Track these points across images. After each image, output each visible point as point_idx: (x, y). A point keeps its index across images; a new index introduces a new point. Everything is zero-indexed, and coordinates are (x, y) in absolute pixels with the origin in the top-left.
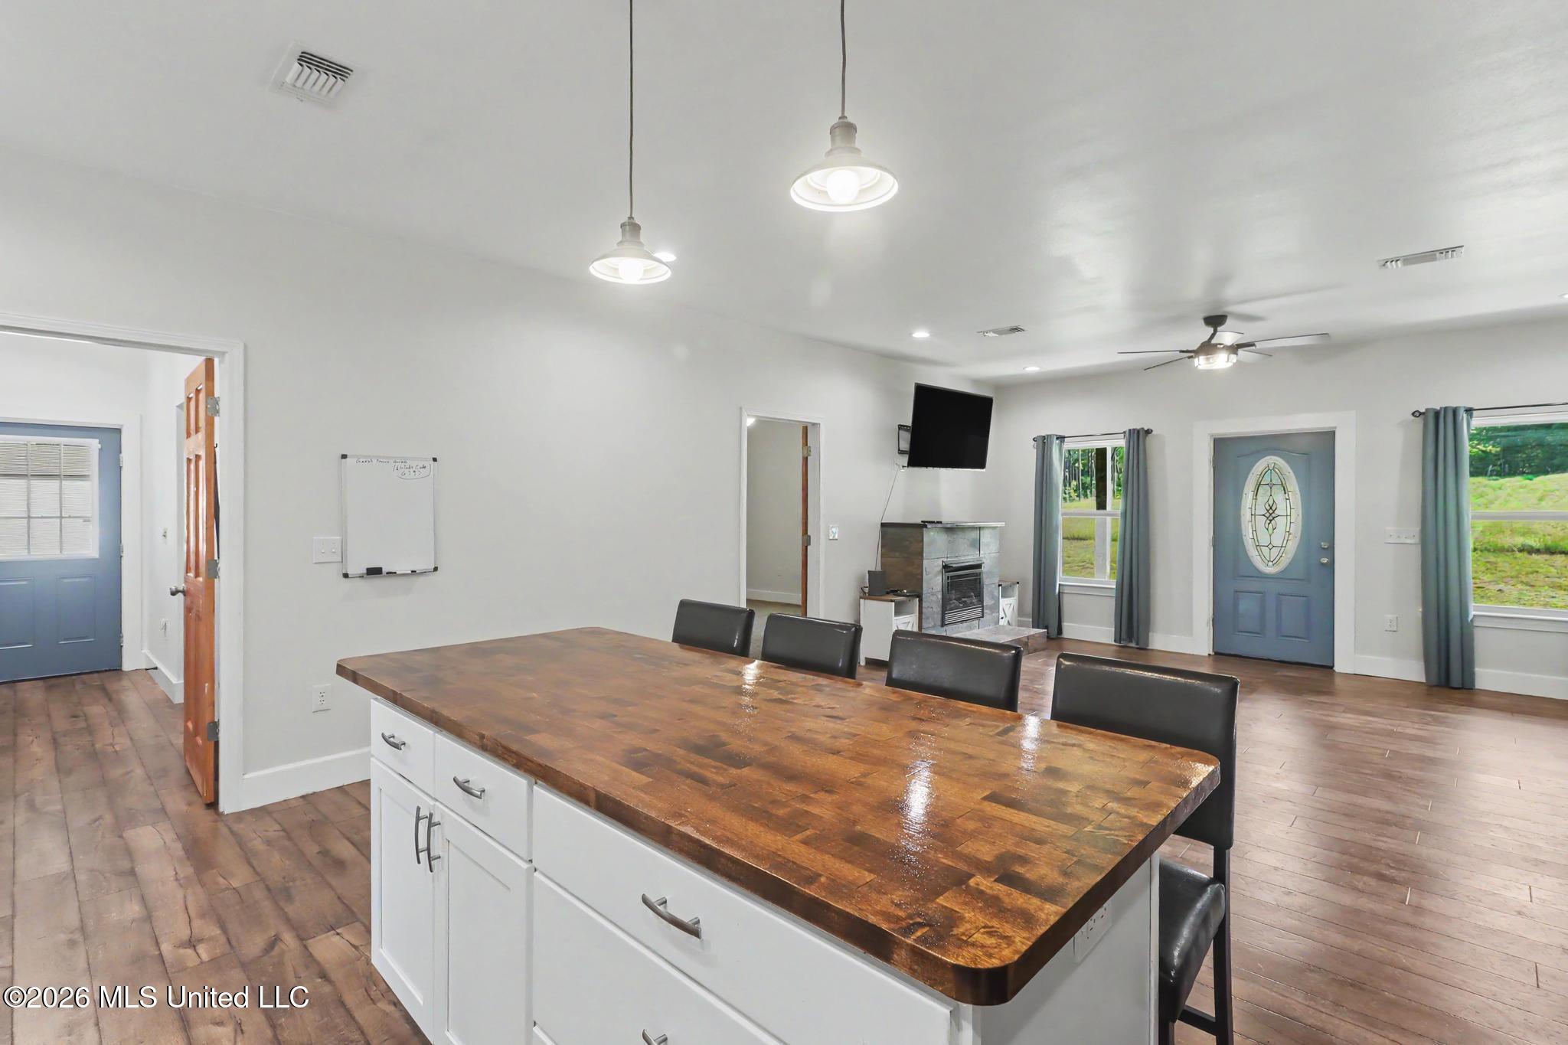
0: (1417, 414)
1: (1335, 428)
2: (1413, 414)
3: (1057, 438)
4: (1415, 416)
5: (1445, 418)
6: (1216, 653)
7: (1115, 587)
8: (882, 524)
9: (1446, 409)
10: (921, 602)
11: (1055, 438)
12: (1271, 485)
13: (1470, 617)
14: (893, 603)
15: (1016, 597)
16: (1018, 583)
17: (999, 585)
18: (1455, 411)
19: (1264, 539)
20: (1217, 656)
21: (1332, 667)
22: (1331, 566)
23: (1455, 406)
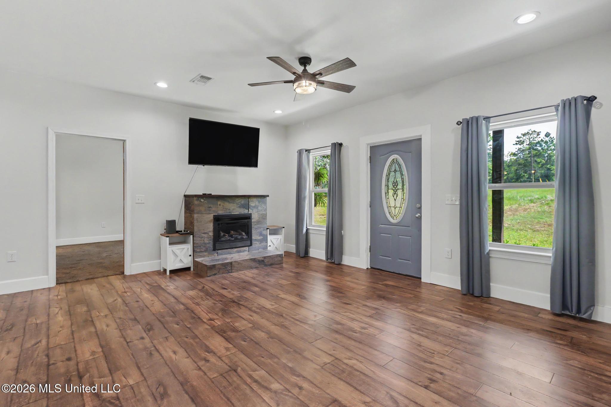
0: (459, 123)
1: (421, 136)
2: (457, 124)
3: (306, 151)
4: (459, 125)
5: (472, 123)
6: (372, 268)
7: (325, 229)
8: (184, 195)
9: (472, 118)
10: (193, 237)
11: (305, 150)
12: (395, 171)
13: (487, 251)
14: (168, 238)
15: (283, 235)
16: (284, 227)
17: (267, 229)
18: (477, 118)
19: (392, 204)
20: (372, 269)
21: (420, 278)
22: (420, 218)
23: (477, 116)
